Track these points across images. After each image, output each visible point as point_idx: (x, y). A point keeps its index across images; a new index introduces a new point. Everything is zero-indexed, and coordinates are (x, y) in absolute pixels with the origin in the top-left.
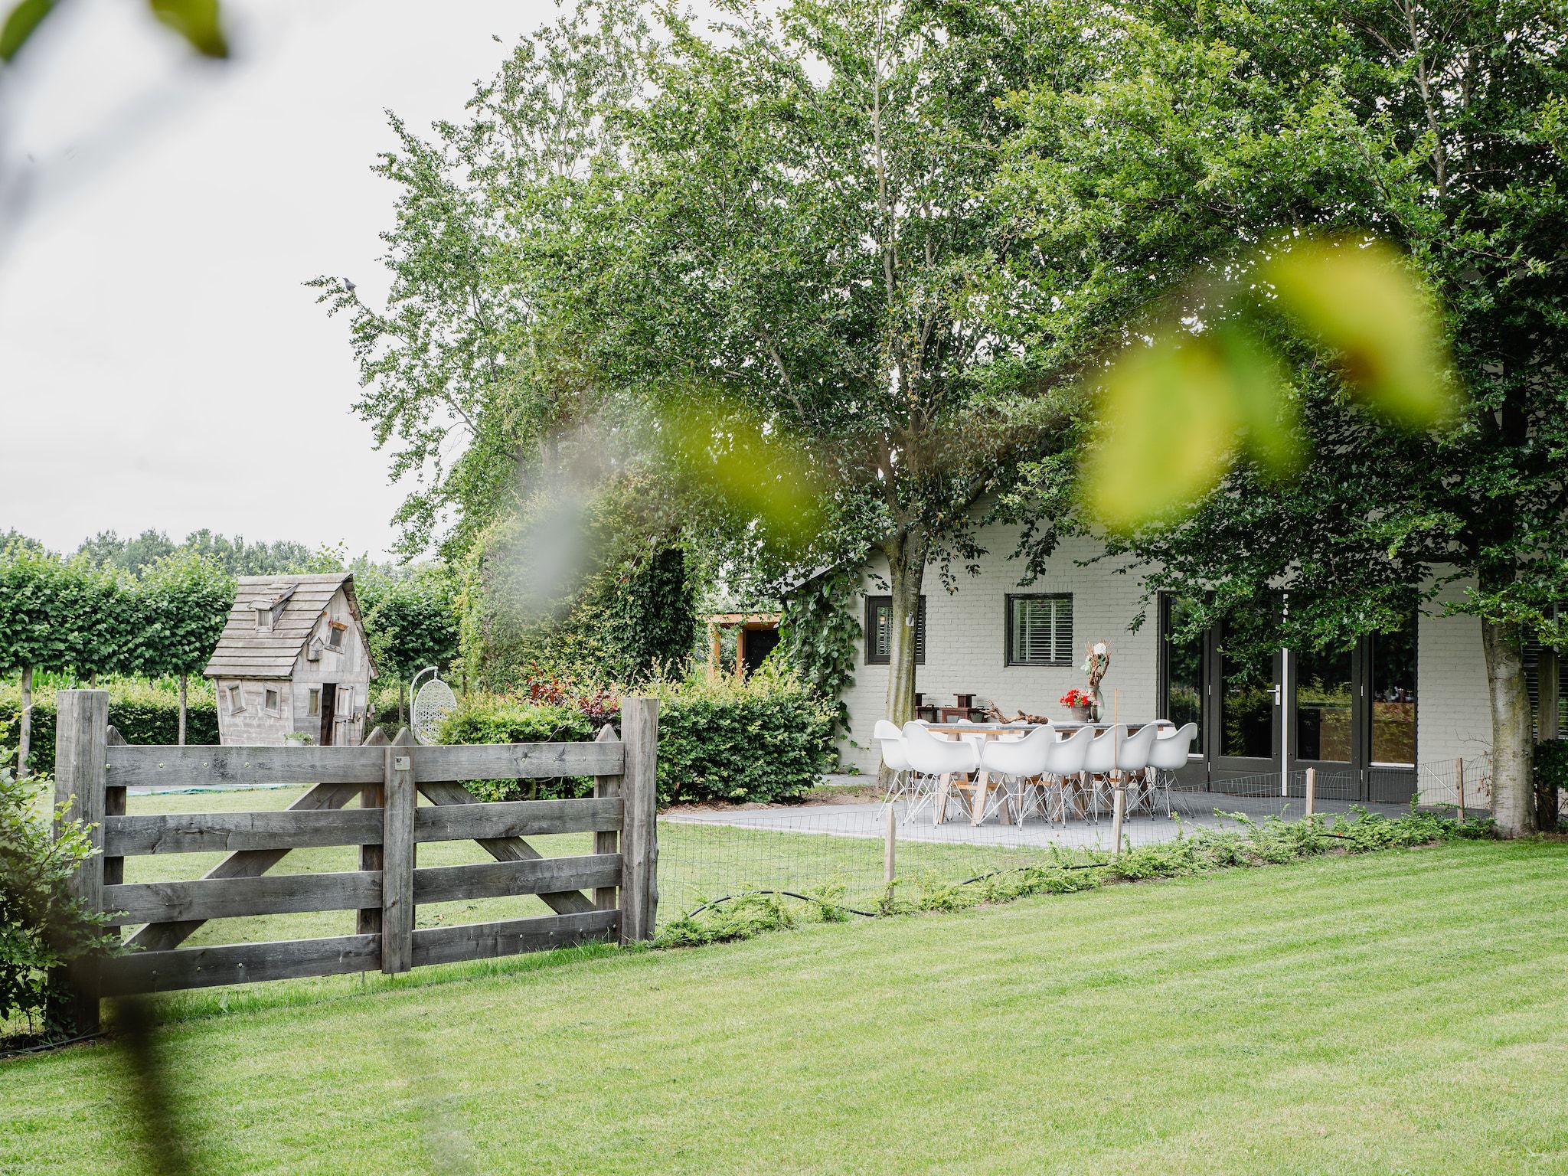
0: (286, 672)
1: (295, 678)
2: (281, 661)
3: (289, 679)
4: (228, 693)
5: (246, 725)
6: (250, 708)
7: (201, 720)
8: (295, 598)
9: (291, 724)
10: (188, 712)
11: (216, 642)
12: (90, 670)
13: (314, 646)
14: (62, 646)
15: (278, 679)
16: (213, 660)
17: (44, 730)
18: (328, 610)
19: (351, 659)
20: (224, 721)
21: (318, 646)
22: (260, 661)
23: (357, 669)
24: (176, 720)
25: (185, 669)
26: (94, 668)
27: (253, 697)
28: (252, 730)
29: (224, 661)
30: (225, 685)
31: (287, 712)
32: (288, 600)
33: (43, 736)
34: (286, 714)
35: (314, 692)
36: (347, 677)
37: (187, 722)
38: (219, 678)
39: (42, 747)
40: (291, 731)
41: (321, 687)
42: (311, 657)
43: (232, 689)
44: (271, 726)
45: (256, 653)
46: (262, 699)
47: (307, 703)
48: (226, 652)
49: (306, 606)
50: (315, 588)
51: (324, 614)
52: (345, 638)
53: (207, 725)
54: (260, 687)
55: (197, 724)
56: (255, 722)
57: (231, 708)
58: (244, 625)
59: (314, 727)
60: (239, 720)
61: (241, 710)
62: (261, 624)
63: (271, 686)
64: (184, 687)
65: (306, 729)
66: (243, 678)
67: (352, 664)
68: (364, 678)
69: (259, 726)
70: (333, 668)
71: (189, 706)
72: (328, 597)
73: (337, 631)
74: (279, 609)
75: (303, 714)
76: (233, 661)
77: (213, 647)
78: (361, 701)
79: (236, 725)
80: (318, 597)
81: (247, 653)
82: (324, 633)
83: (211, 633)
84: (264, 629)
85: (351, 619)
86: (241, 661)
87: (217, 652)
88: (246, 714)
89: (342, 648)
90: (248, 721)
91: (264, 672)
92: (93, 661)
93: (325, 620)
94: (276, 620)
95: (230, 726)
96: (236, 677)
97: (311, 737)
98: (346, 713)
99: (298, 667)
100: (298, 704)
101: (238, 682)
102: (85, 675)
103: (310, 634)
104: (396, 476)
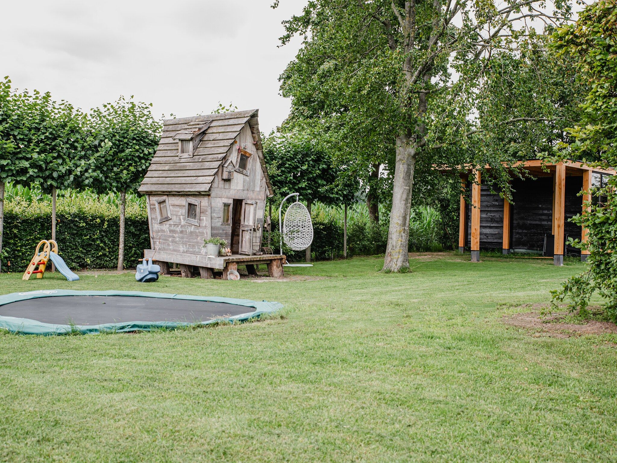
0: (204, 188)
1: (213, 194)
2: (201, 180)
3: (207, 194)
4: (157, 206)
5: (171, 231)
6: (174, 218)
7: (136, 227)
8: (210, 131)
9: (209, 231)
10: (127, 220)
11: (147, 167)
12: (51, 185)
13: (228, 168)
14: (26, 164)
15: (199, 194)
16: (145, 180)
17: (16, 231)
18: (237, 140)
19: (254, 181)
20: (154, 227)
21: (230, 168)
22: (183, 180)
23: (257, 189)
24: (118, 226)
25: (123, 188)
26: (55, 184)
27: (178, 209)
28: (177, 235)
29: (154, 180)
30: (154, 200)
31: (206, 221)
32: (204, 133)
33: (16, 236)
34: (204, 223)
35: (226, 205)
36: (251, 195)
37: (126, 228)
38: (150, 194)
39: (15, 244)
40: (209, 237)
41: (231, 201)
42: (225, 176)
43: (160, 203)
44: (191, 232)
45: (180, 174)
46: (184, 211)
47: (221, 214)
48: (156, 174)
49: (220, 136)
50: (226, 122)
51: (235, 142)
52: (250, 164)
53: (140, 230)
54: (183, 201)
55: (132, 229)
56: (178, 229)
57: (159, 218)
58: (169, 153)
59: (226, 233)
60: (165, 227)
61: (167, 219)
62: (183, 152)
63: (192, 200)
64: (124, 202)
65: (220, 235)
66: (169, 194)
67: (254, 184)
68: (262, 196)
69: (182, 232)
70: (240, 187)
71: (127, 216)
72: (238, 128)
73: (244, 159)
74: (198, 139)
75: (218, 223)
76: (161, 180)
77: (145, 172)
78: (260, 214)
79: (163, 231)
80: (229, 129)
81: (173, 174)
82: (234, 157)
83: (143, 161)
84: (185, 155)
85: (254, 149)
86: (168, 180)
87: (148, 174)
88: (171, 222)
89: (248, 171)
90: (172, 228)
91: (187, 189)
92: (53, 179)
93: (236, 147)
94: (195, 148)
95: (159, 231)
96: (163, 193)
97: (225, 242)
98: (251, 223)
99: (215, 185)
100: (214, 215)
101: (165, 198)
102: (48, 190)
103: (224, 158)
104: (285, 40)
